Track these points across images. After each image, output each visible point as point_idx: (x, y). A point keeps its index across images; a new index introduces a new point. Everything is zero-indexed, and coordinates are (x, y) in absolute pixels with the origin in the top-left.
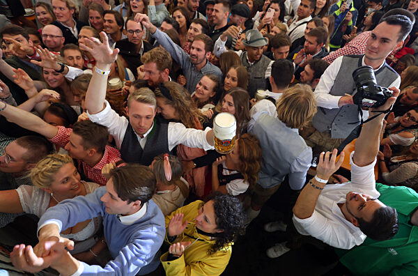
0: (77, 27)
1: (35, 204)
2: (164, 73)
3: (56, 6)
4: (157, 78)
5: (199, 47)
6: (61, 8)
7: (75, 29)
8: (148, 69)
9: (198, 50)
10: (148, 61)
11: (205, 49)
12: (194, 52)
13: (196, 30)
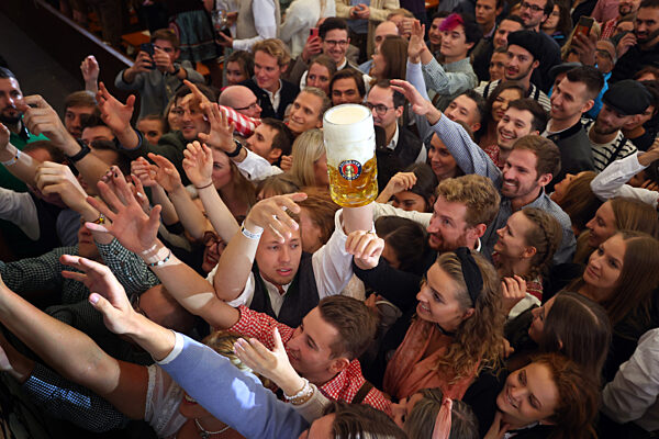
0: (281, 93)
1: (165, 412)
2: (474, 231)
3: (262, 64)
4: (456, 238)
5: (522, 164)
6: (268, 68)
7: (277, 96)
8: (445, 214)
9: (521, 170)
10: (454, 199)
11: (537, 168)
12: (511, 174)
13: (518, 124)
